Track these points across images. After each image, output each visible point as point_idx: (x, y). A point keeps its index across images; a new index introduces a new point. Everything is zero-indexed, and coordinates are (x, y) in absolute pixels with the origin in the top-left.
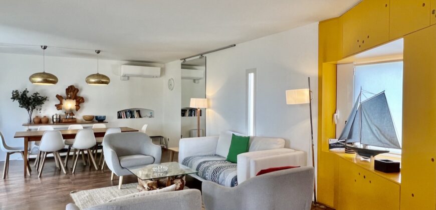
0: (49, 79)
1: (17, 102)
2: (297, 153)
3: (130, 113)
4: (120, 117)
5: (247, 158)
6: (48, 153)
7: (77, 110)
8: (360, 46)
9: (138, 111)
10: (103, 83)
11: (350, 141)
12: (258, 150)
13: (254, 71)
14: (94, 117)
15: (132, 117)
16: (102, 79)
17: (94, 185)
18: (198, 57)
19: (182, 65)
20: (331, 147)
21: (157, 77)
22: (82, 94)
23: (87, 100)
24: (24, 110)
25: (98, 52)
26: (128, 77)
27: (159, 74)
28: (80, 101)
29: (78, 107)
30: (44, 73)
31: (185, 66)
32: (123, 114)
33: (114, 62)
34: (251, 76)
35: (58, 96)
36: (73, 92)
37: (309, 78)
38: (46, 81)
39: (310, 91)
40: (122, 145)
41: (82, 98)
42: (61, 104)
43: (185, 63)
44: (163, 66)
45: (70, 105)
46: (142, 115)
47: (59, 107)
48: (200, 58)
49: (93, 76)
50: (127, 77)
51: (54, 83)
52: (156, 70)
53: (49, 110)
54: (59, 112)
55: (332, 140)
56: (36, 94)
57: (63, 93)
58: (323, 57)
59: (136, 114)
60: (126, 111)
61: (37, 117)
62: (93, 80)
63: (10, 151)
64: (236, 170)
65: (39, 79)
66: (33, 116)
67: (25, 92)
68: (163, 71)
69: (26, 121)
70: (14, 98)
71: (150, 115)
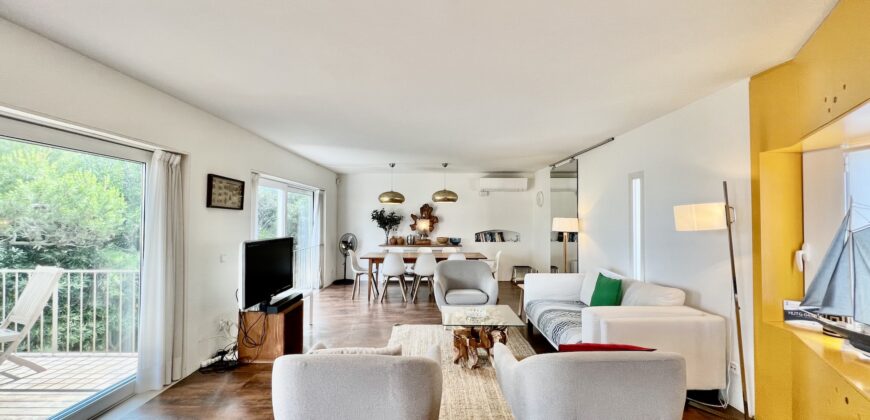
0: (397, 198)
1: (375, 222)
2: (709, 318)
3: (491, 236)
4: (478, 240)
5: (595, 315)
6: (390, 277)
7: (431, 231)
8: (829, 110)
9: (501, 234)
10: (449, 200)
11: (827, 311)
12: (635, 305)
13: (640, 175)
14: (448, 239)
15: (493, 240)
16: (449, 196)
17: (423, 320)
18: (568, 161)
19: (552, 173)
20: (788, 316)
21: (523, 190)
22: (437, 213)
23: (442, 220)
24: (382, 230)
25: (446, 165)
26: (488, 192)
27: (525, 186)
28: (434, 221)
29: (432, 227)
30: (392, 192)
31: (555, 174)
32: (482, 237)
33: (471, 175)
34: (637, 183)
35: (412, 216)
36: (427, 211)
37: (725, 183)
38: (393, 201)
39: (727, 208)
40: (455, 275)
41: (437, 218)
42: (415, 224)
43: (556, 170)
44: (531, 176)
45: (424, 225)
46: (505, 237)
47: (413, 227)
48: (571, 162)
49: (438, 193)
50: (486, 192)
51: (401, 202)
52: (522, 182)
53: (404, 231)
54: (414, 233)
55: (790, 302)
56: (393, 213)
57: (417, 212)
58: (761, 141)
59: (497, 237)
60: (485, 233)
61: (393, 237)
62: (438, 198)
63: (359, 272)
64: (580, 331)
65: (386, 199)
66: (390, 237)
67: (382, 212)
68: (531, 183)
69: (384, 242)
70: (374, 218)
71: (515, 238)
